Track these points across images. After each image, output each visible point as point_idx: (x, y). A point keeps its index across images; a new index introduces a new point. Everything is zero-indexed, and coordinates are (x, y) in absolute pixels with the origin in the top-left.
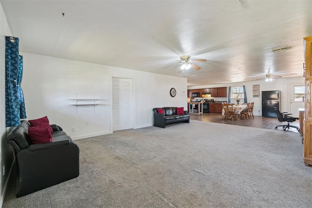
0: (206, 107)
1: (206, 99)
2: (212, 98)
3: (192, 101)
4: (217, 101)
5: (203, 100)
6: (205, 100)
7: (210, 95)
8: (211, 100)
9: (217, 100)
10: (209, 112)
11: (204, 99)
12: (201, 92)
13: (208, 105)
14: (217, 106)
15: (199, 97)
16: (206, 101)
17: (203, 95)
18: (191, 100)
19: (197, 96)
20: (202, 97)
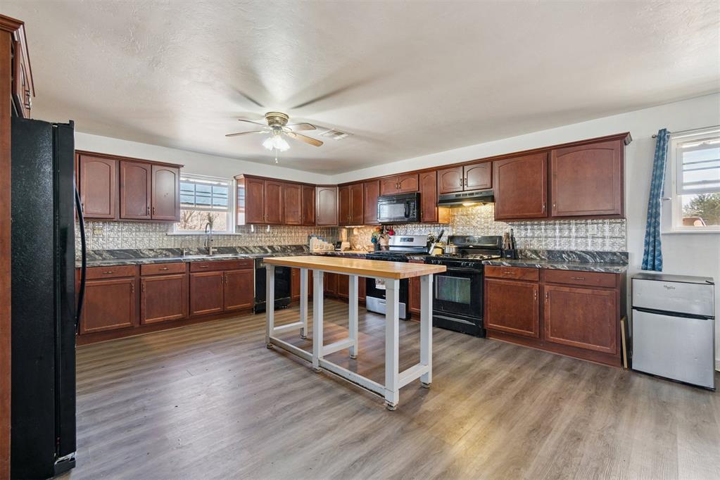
0: (460, 292)
1: (464, 238)
2: (502, 229)
3: (382, 242)
4: (536, 252)
5: (444, 239)
6: (451, 239)
7: (489, 209)
8: (492, 239)
9: (535, 245)
10: (481, 332)
11: (448, 232)
12: (428, 192)
13: (475, 275)
14: (547, 288)
15: (419, 220)
16: (463, 250)
17: (443, 212)
18: (375, 240)
19: (407, 216)
20: (435, 221)
